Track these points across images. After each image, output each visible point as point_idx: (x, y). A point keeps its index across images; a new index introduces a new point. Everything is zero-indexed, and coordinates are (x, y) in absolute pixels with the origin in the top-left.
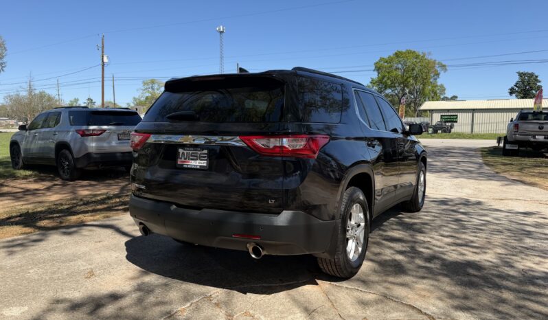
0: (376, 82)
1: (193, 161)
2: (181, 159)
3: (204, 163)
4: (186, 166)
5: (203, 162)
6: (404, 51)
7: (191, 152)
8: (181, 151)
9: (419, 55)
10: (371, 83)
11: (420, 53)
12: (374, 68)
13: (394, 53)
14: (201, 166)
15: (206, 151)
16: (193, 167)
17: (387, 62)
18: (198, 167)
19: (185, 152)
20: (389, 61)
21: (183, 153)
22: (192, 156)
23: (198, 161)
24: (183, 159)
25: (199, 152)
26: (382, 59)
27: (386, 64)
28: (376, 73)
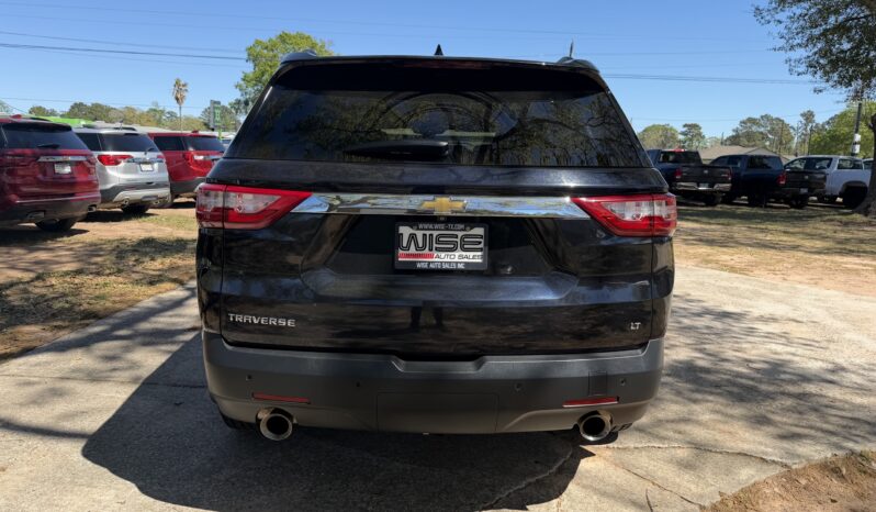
0: (252, 80)
1: (443, 254)
2: (408, 248)
3: (475, 257)
4: (425, 266)
5: (471, 254)
6: (293, 33)
7: (435, 233)
8: (405, 231)
9: (316, 44)
10: (244, 80)
11: (318, 41)
12: (246, 56)
13: (278, 34)
14: (466, 264)
15: (479, 231)
16: (446, 266)
17: (266, 48)
18: (461, 266)
19: (419, 234)
20: (270, 47)
21: (413, 237)
22: (438, 242)
23: (457, 254)
24: (413, 250)
25: (460, 234)
26: (258, 43)
27: (265, 51)
28: (251, 65)
